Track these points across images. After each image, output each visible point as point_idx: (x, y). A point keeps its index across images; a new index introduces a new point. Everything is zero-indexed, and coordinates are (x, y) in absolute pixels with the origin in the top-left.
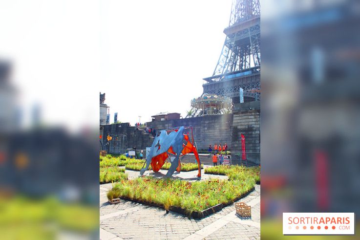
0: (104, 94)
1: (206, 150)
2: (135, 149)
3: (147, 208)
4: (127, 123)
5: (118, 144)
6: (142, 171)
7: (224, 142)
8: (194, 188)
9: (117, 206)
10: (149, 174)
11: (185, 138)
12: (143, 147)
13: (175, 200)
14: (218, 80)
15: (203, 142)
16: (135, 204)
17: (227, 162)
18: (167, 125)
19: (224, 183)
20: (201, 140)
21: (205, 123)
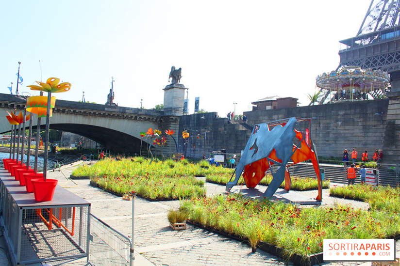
0: (180, 69)
1: (339, 159)
2: (224, 152)
3: (223, 241)
4: (213, 113)
5: (199, 144)
6: (229, 186)
7: (370, 146)
8: (304, 218)
9: (180, 233)
10: (239, 191)
11: (299, 138)
12: (237, 150)
13: (267, 232)
14: (367, 42)
15: (334, 145)
16: (209, 233)
17: (370, 180)
18: (275, 117)
19: (358, 214)
20: (330, 142)
21: (338, 115)
